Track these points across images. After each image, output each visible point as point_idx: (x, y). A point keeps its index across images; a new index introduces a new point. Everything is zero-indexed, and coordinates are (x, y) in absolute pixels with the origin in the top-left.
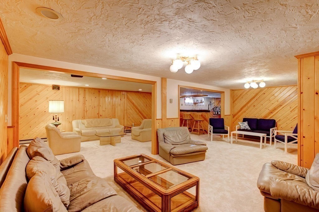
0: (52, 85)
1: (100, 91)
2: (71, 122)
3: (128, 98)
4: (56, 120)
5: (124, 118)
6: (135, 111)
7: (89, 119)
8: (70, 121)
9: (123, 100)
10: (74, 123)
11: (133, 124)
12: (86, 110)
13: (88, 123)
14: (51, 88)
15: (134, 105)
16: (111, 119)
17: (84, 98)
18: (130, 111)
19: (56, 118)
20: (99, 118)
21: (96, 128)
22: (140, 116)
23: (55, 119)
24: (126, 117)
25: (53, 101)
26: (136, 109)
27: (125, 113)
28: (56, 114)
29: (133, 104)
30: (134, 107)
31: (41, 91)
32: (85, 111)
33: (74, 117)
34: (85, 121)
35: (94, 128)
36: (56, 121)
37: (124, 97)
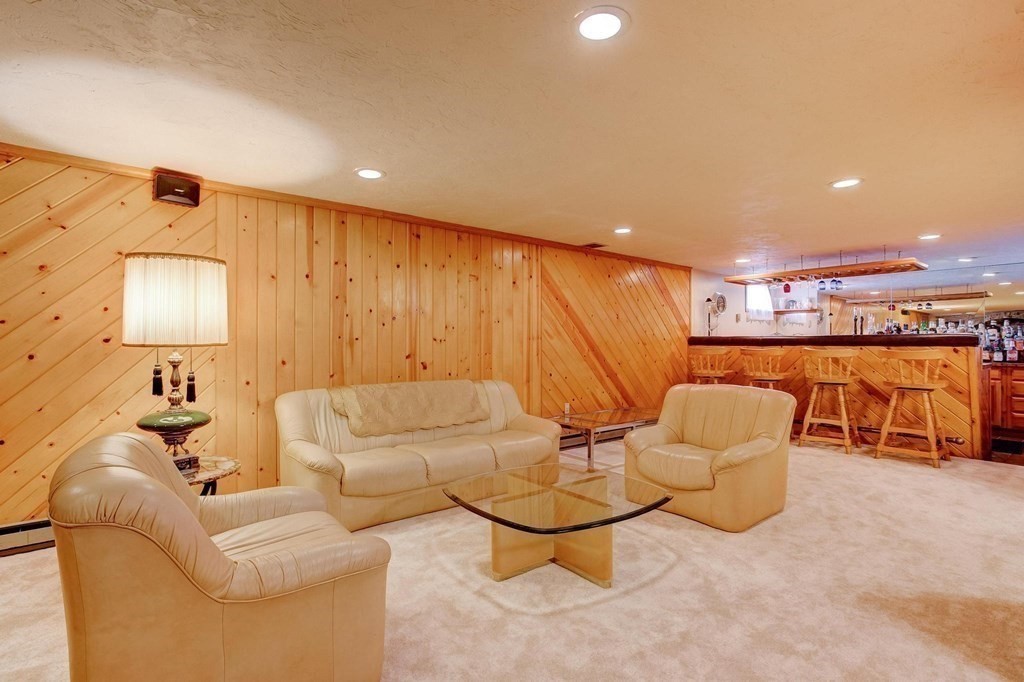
0: (149, 175)
1: (422, 234)
2: (271, 404)
3: (545, 277)
4: (176, 395)
5: (528, 381)
6: (576, 343)
7: (370, 388)
8: (263, 398)
9: (526, 283)
10: (288, 410)
11: (567, 406)
12: (351, 334)
13: (367, 411)
14: (146, 192)
15: (572, 318)
16: (478, 386)
17: (341, 266)
18: (555, 342)
19: (175, 383)
20: (413, 378)
21: (409, 437)
22: (594, 369)
23: (167, 387)
24: (536, 373)
25: (151, 259)
26: (576, 331)
27: (535, 353)
28: (176, 356)
29: (566, 307)
30: (570, 321)
31: (78, 206)
32: (344, 341)
33: (286, 375)
34: (348, 397)
35: (398, 438)
36: (174, 402)
37: (530, 271)
